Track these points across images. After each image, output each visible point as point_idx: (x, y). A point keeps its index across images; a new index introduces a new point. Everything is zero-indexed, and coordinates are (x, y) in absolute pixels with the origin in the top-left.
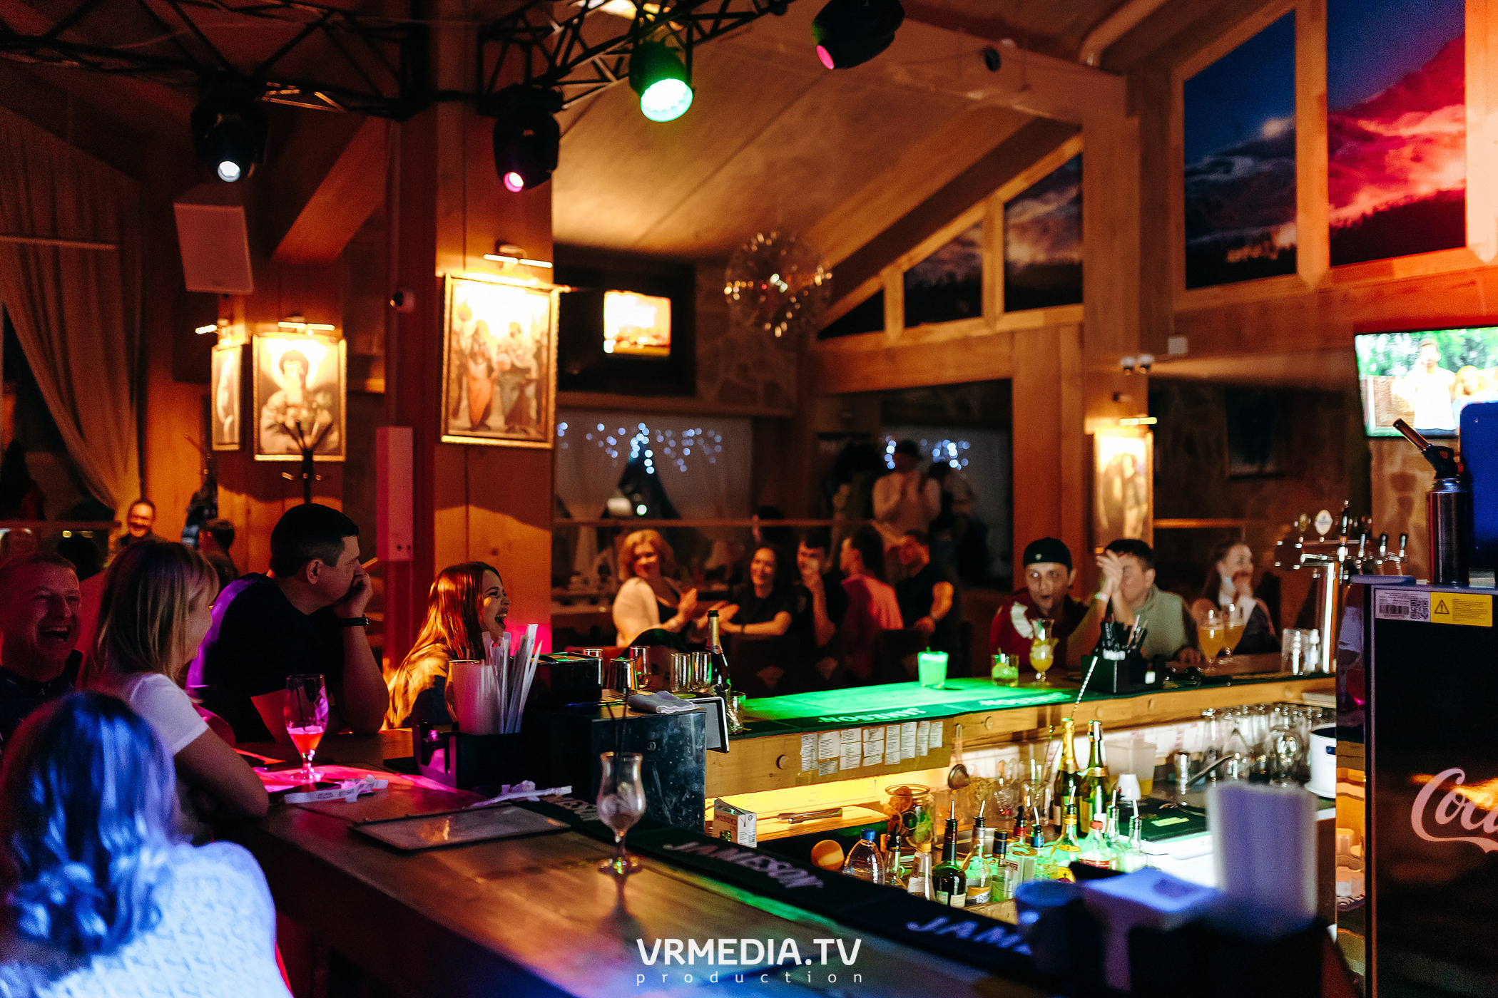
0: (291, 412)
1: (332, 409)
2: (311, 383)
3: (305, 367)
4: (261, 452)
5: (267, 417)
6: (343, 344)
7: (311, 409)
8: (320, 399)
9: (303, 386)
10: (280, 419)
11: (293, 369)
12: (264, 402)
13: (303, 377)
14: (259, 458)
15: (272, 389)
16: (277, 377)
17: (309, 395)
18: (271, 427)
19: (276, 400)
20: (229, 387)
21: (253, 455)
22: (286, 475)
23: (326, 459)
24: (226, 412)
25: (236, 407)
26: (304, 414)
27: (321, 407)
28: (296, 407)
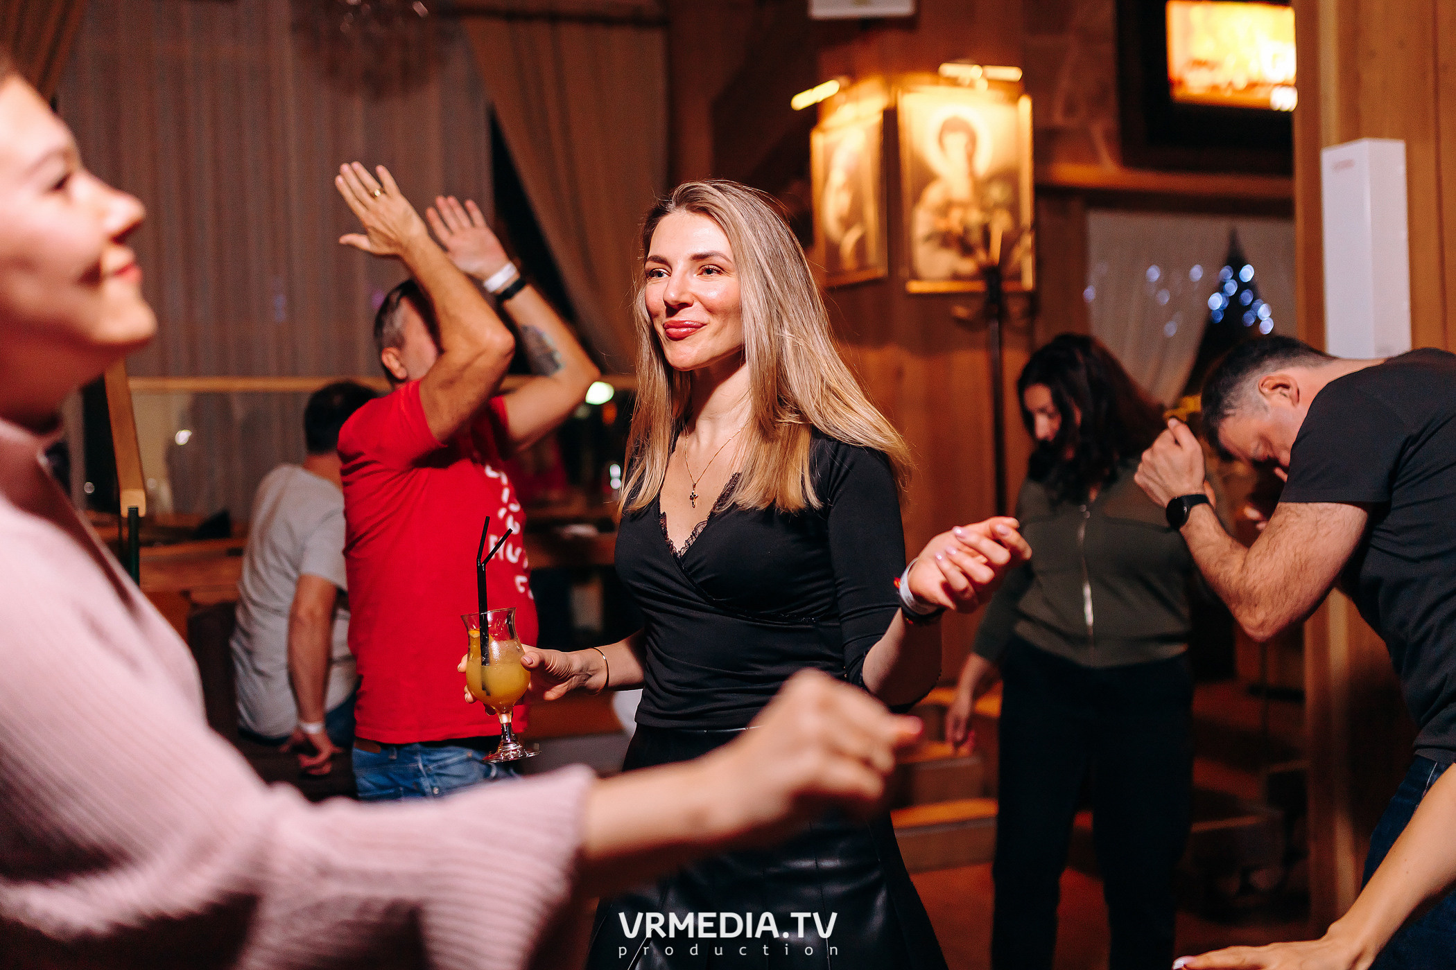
0: (956, 214)
1: (1014, 208)
2: (985, 163)
3: (972, 141)
4: (915, 277)
5: (923, 222)
6: (1025, 104)
7: (984, 209)
8: (997, 193)
9: (972, 174)
10: (942, 225)
11: (956, 142)
12: (917, 198)
13: (970, 157)
14: (915, 287)
16: (934, 158)
17: (980, 186)
18: (929, 238)
19: (933, 195)
20: (853, 184)
21: (905, 282)
22: (961, 311)
23: (1009, 287)
24: (847, 223)
25: (871, 212)
26: (975, 217)
27: (997, 206)
28: (964, 205)
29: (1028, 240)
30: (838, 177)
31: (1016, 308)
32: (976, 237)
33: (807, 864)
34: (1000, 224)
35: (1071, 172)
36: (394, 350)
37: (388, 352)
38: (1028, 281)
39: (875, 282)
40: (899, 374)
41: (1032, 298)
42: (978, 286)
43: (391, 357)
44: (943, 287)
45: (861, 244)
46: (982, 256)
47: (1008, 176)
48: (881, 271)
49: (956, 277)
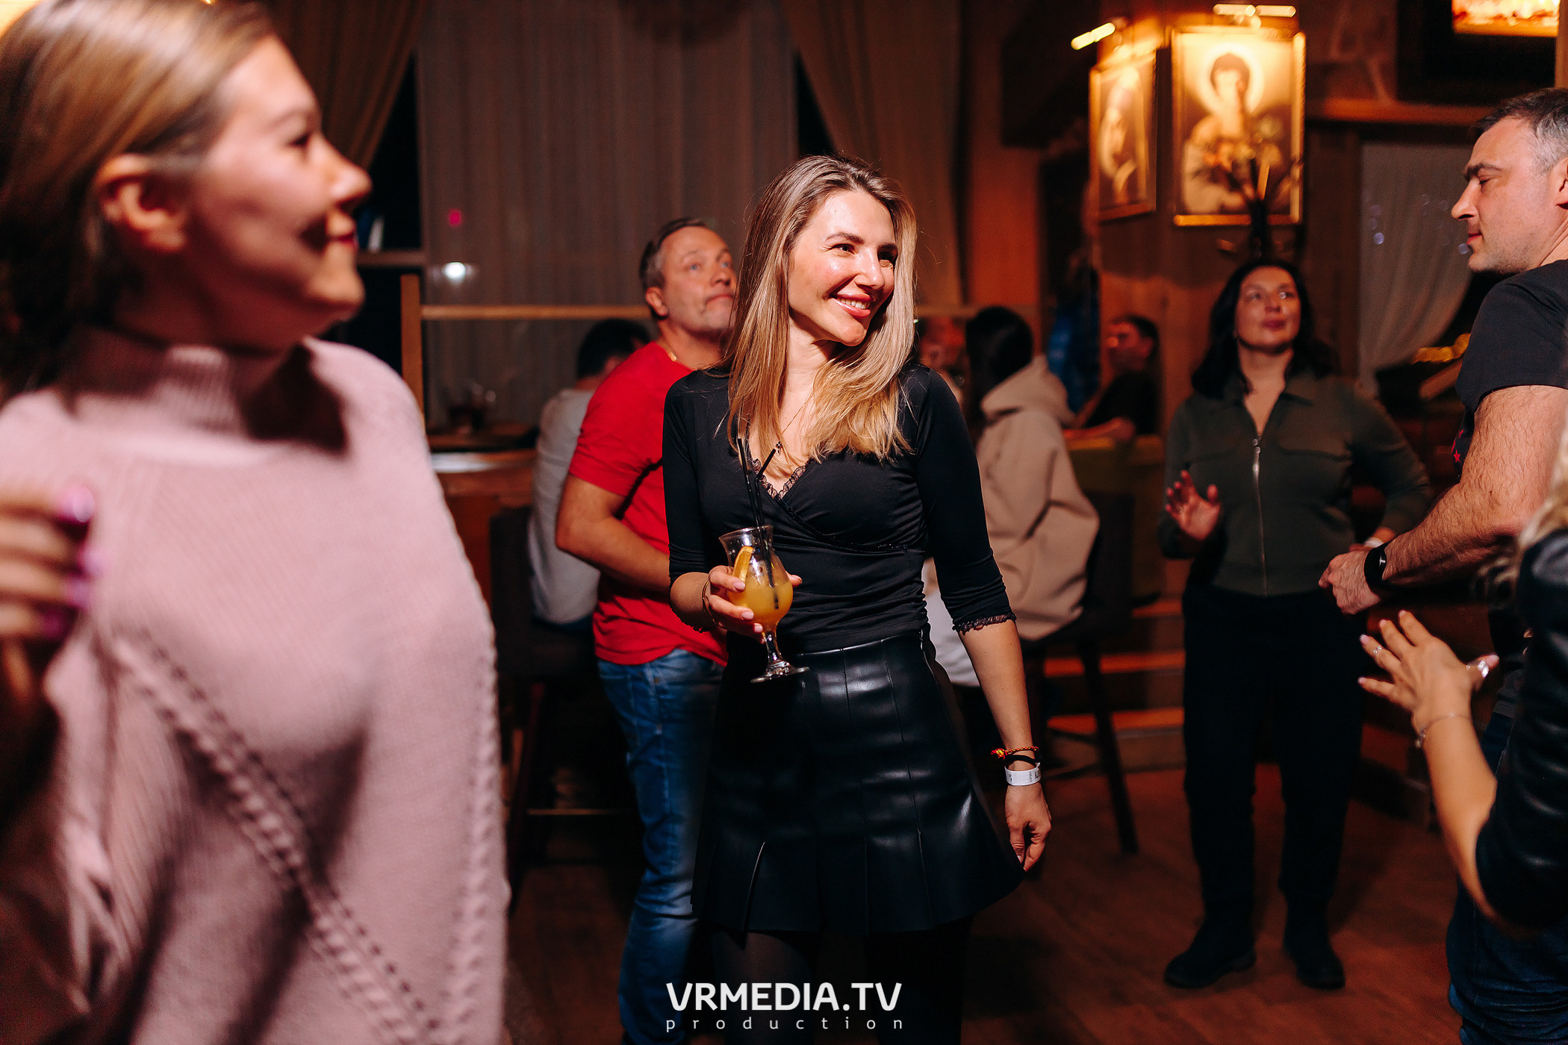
0: (1226, 150)
1: (1284, 143)
2: (1255, 99)
3: (1246, 77)
4: (1185, 212)
5: (1192, 157)
6: (1299, 42)
7: (1253, 145)
8: (1267, 128)
9: (1243, 111)
10: (1211, 160)
11: (1228, 80)
12: (1188, 134)
13: (1242, 95)
14: (1182, 220)
15: (1198, 113)
16: (1206, 95)
17: (1250, 122)
18: (1197, 173)
19: (1204, 131)
20: (1127, 122)
21: (1173, 215)
22: (1226, 244)
23: (1274, 220)
24: (1119, 160)
25: (1142, 149)
26: (1244, 152)
27: (1267, 141)
28: (1233, 141)
29: (1297, 172)
30: (1113, 115)
31: (1279, 240)
32: (1244, 171)
33: (901, 774)
34: (1270, 158)
35: (1344, 106)
36: (656, 290)
37: (651, 292)
38: (1296, 213)
39: (1145, 216)
40: (1164, 303)
41: (1300, 231)
42: (1244, 220)
43: (654, 296)
44: (1210, 221)
45: (1132, 179)
46: (1249, 191)
47: (1278, 112)
48: (1151, 205)
49: (1223, 210)
